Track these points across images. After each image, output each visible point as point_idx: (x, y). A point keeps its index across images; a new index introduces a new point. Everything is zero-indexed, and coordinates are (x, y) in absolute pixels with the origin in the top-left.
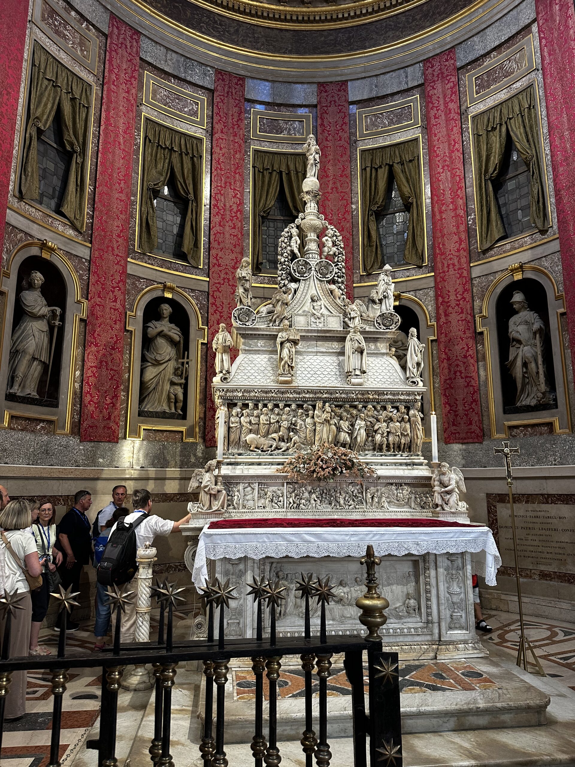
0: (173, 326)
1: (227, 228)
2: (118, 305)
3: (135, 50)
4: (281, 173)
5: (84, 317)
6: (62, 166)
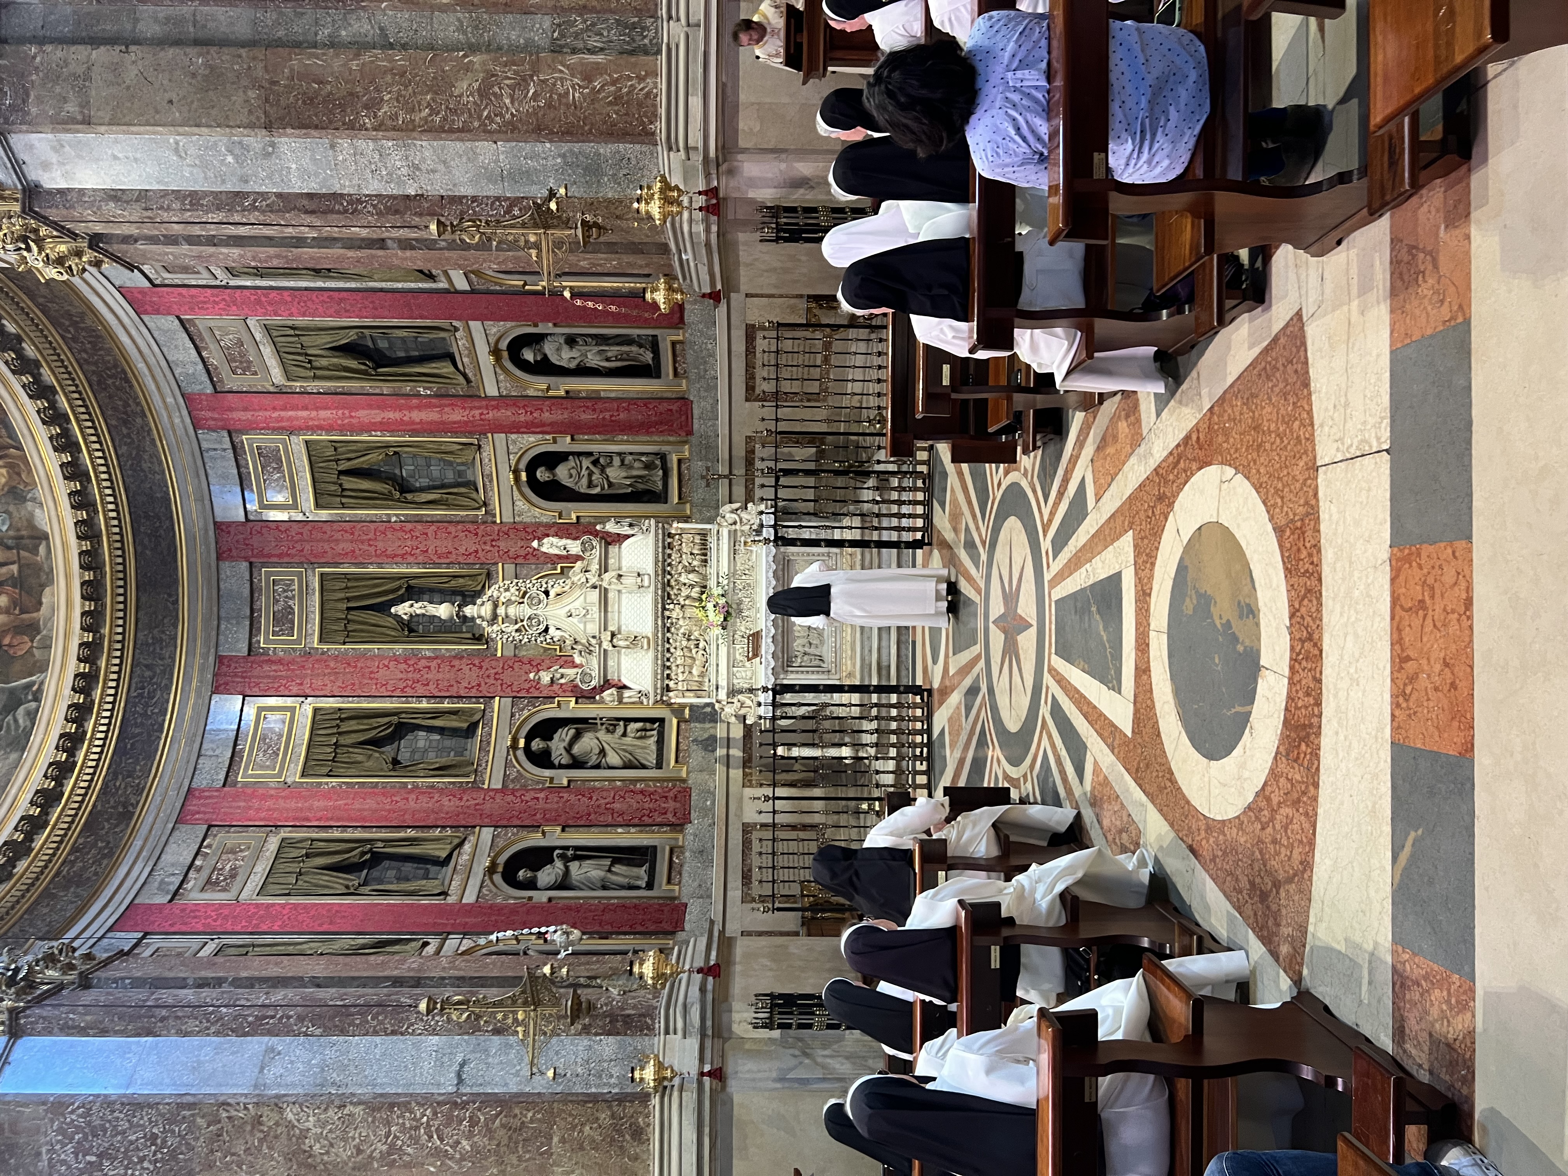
0: (556, 736)
1: (430, 676)
2: (542, 795)
3: (216, 794)
4: (349, 609)
5: (559, 829)
6: (386, 863)
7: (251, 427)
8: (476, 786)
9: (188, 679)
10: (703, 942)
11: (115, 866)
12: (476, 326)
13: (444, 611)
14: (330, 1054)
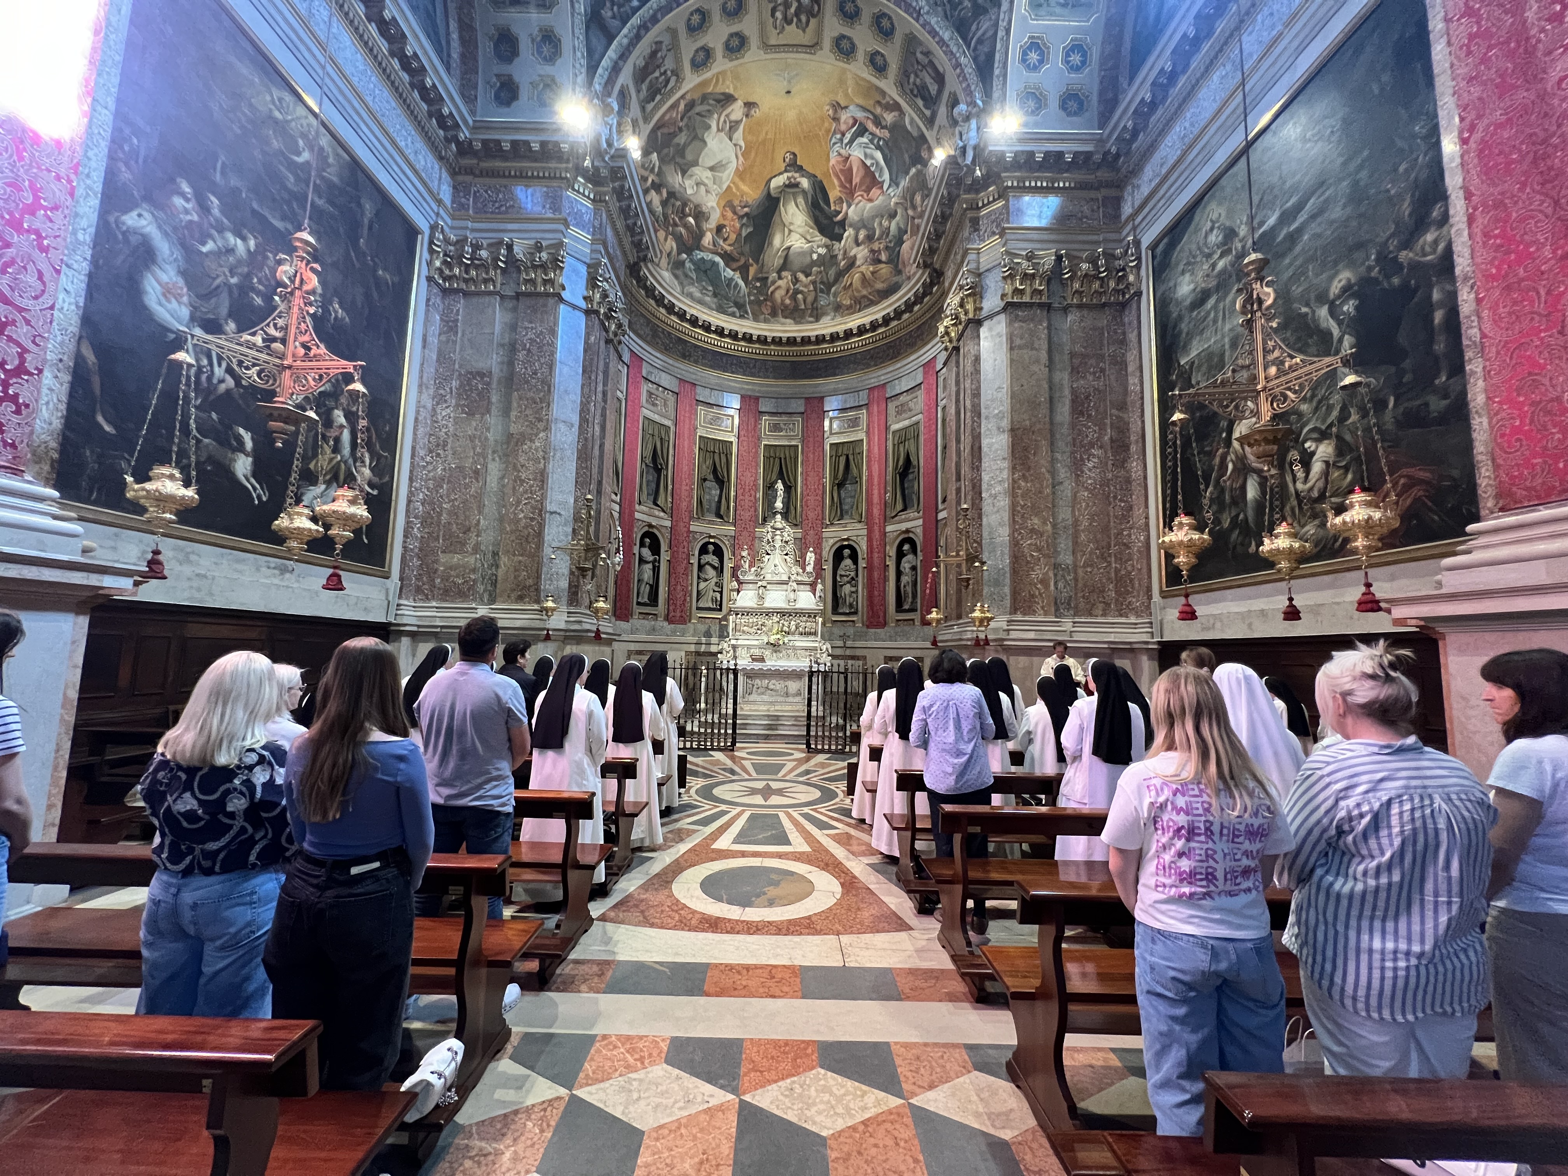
0: (715, 557)
1: (747, 496)
2: (686, 550)
3: (693, 396)
4: (781, 458)
5: (669, 558)
6: (656, 476)
7: (869, 414)
8: (691, 518)
9: (748, 383)
10: (610, 631)
11: (661, 352)
12: (920, 522)
13: (779, 505)
14: (569, 453)
